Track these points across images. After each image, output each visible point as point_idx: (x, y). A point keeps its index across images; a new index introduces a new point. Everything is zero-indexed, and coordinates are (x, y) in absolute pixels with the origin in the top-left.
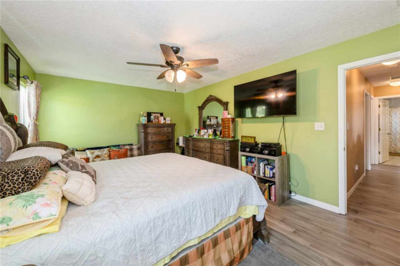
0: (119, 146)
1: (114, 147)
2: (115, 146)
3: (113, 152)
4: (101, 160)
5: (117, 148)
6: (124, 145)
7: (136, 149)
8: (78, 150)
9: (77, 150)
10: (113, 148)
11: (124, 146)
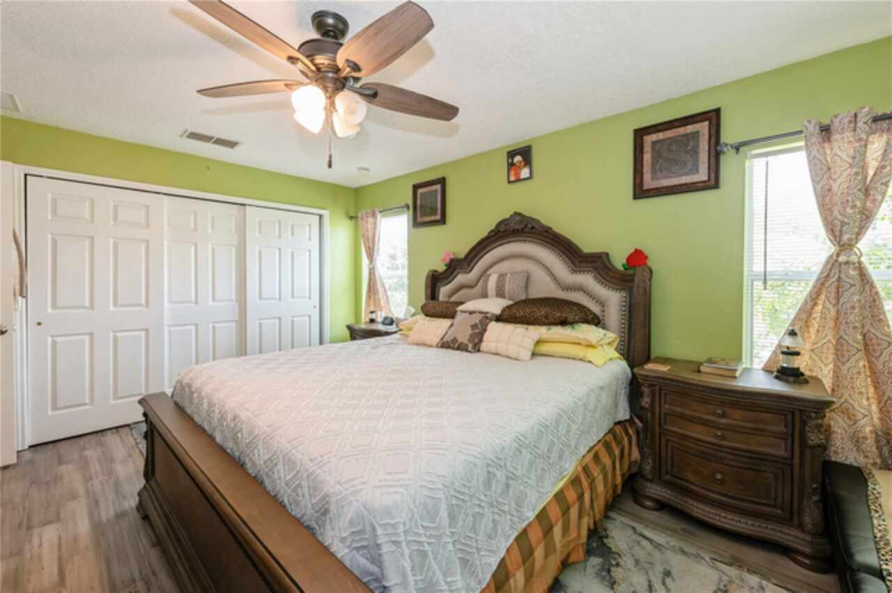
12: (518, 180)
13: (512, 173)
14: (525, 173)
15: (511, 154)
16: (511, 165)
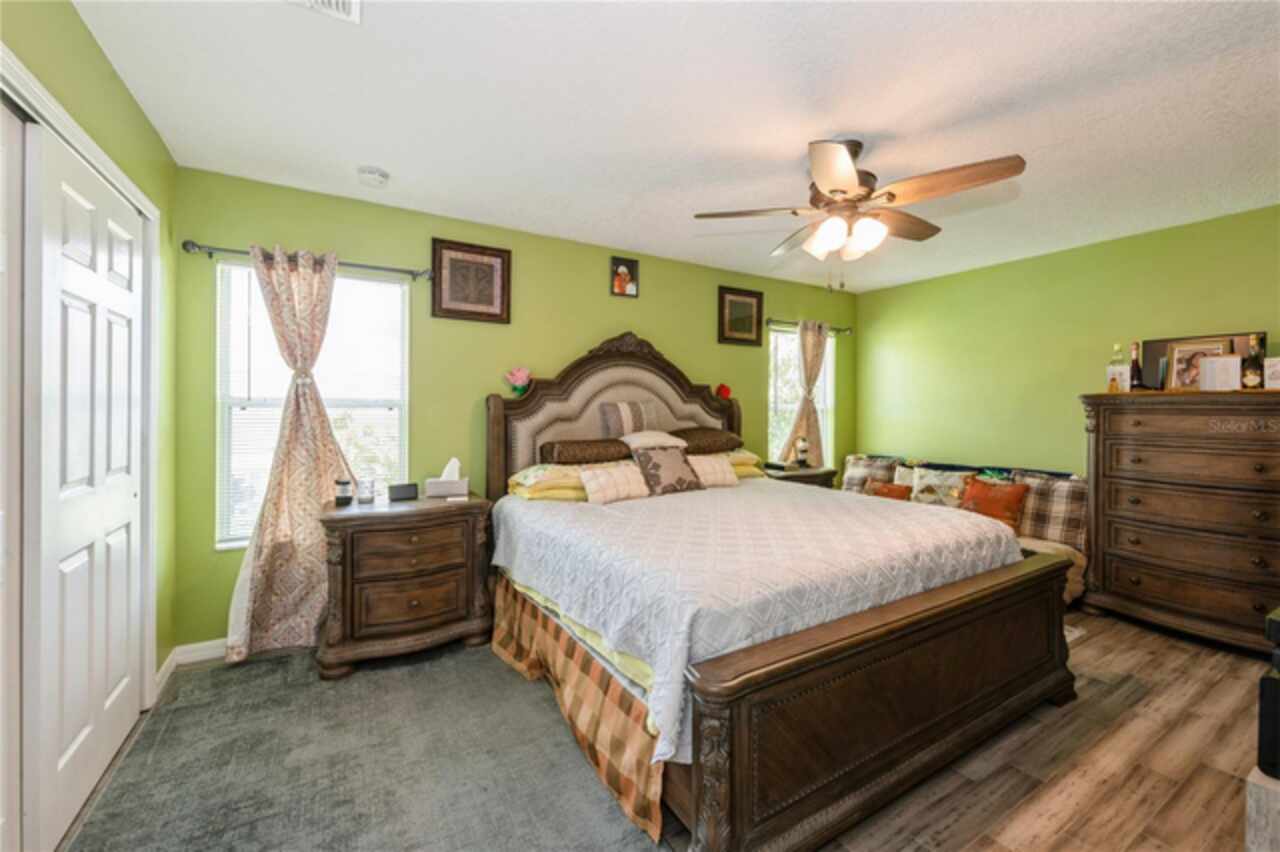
0: (1008, 471)
1: (995, 475)
2: (1001, 470)
3: (973, 485)
4: (934, 502)
5: (1002, 479)
6: (1025, 472)
7: (1065, 494)
8: (907, 463)
9: (903, 465)
10: (992, 477)
11: (1023, 476)
12: (623, 294)
13: (616, 283)
14: (631, 289)
15: (617, 261)
16: (615, 274)
